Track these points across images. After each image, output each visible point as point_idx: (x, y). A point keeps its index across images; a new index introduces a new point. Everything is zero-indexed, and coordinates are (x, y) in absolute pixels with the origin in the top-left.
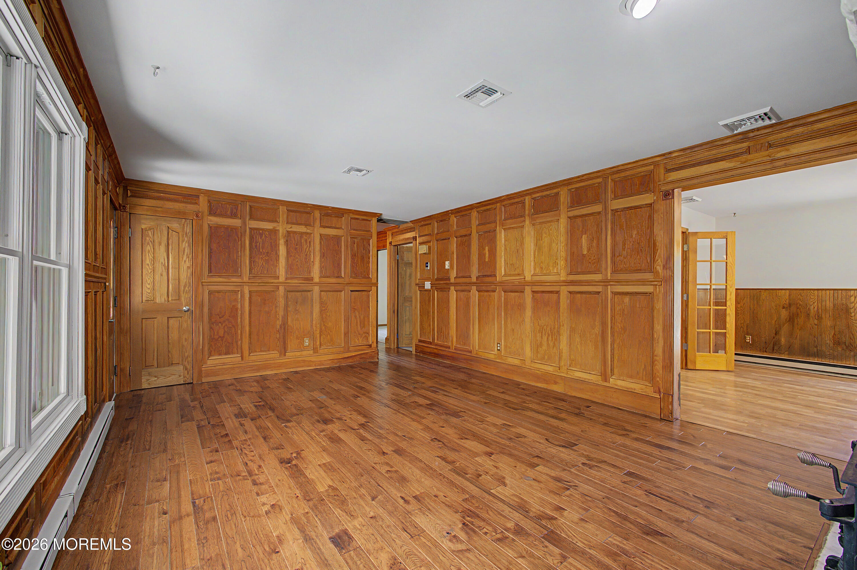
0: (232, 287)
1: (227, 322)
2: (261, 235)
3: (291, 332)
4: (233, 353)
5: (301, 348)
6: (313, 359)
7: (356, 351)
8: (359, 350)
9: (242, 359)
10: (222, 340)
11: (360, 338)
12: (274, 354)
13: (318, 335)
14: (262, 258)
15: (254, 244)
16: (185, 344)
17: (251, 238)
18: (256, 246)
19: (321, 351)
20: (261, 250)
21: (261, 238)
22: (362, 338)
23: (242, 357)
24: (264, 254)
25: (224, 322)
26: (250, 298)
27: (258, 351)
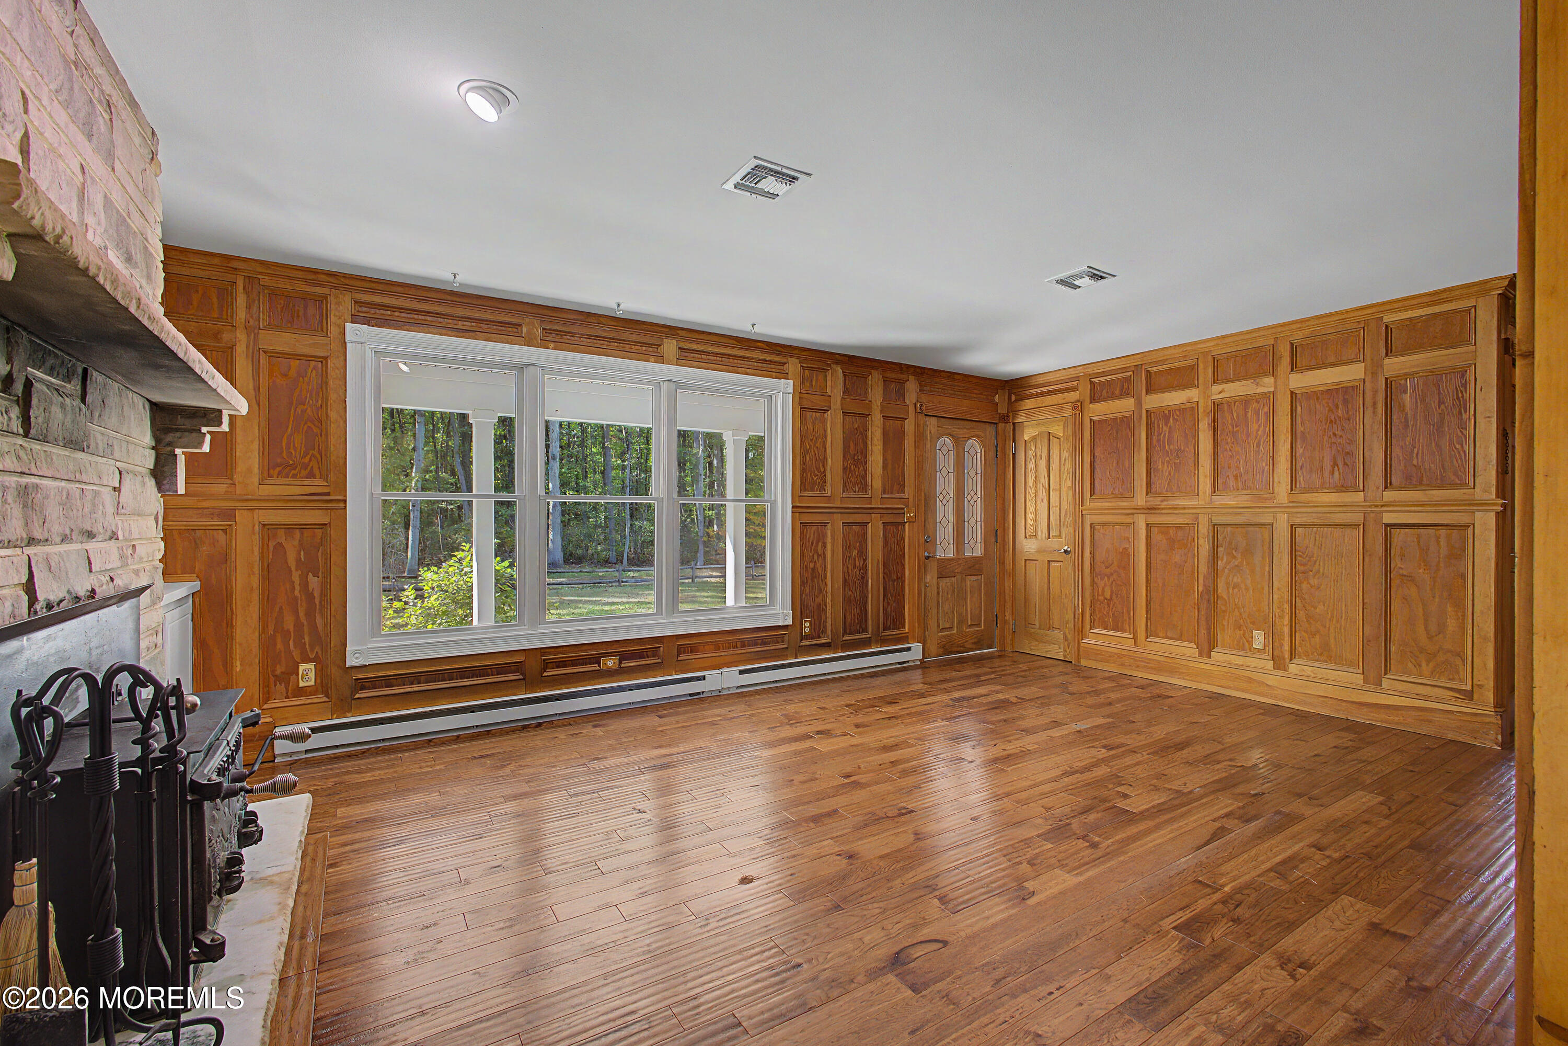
0: (1119, 517)
1: (1115, 576)
2: (1166, 418)
3: (1224, 612)
4: (1122, 630)
5: (1244, 646)
6: (1272, 680)
7: (1402, 694)
8: (1418, 696)
9: (1136, 644)
10: (1109, 605)
11: (1424, 664)
12: (1188, 650)
13: (1286, 630)
14: (1168, 462)
15: (1155, 438)
16: (1066, 601)
17: (1150, 426)
18: (1158, 441)
19: (1293, 668)
20: (1167, 447)
21: (1166, 425)
22: (1431, 665)
23: (1135, 638)
24: (1172, 454)
25: (1112, 574)
26: (1148, 537)
27: (1161, 635)
